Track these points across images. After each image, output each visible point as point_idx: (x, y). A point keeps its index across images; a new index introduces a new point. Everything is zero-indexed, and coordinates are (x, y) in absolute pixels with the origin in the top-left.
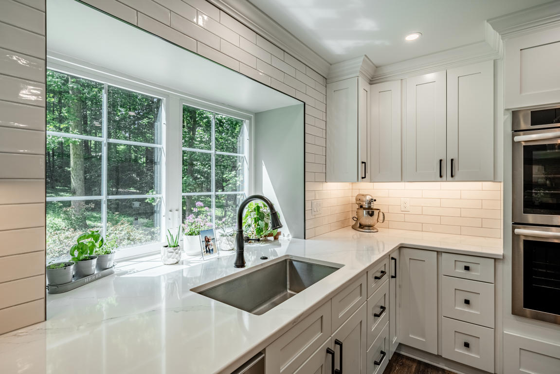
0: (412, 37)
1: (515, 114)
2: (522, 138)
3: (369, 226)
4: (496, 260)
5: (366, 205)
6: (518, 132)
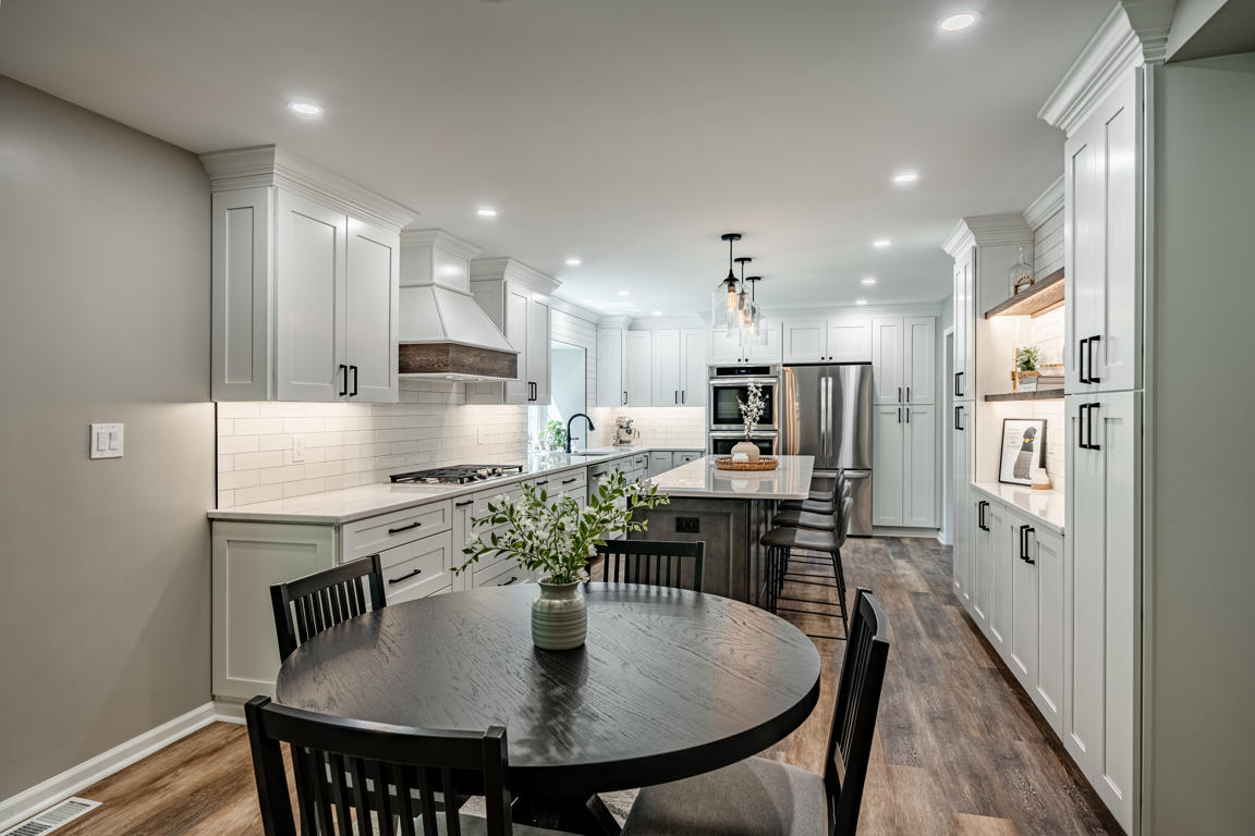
0: (658, 313)
1: (711, 368)
2: (712, 382)
3: (628, 442)
4: (701, 452)
5: (625, 425)
6: (712, 378)
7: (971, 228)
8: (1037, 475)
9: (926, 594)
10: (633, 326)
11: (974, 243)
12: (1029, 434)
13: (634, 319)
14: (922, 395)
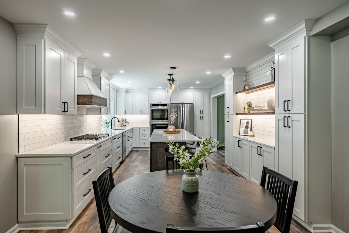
0: (135, 88)
1: (151, 104)
3: (125, 125)
4: (148, 128)
5: (124, 120)
6: (151, 107)
7: (233, 71)
8: (250, 133)
9: (216, 164)
10: (127, 91)
11: (233, 74)
12: (247, 123)
13: (127, 89)
14: (206, 112)
